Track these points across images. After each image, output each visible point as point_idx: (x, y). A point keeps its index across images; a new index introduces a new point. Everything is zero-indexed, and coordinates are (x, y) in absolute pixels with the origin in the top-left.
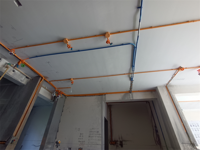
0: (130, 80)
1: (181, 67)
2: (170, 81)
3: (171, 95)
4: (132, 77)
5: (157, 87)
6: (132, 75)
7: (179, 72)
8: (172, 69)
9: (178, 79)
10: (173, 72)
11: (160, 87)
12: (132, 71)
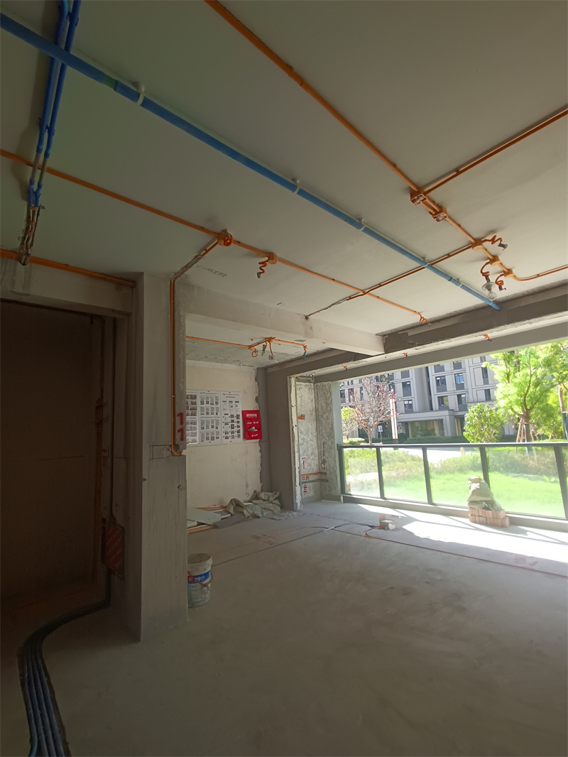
0: (23, 198)
1: (229, 232)
2: (187, 267)
3: (176, 314)
4: (35, 187)
5: (140, 275)
6: (34, 171)
7: (218, 245)
8: (204, 226)
9: (212, 271)
10: (203, 238)
11: (154, 276)
12: (39, 150)
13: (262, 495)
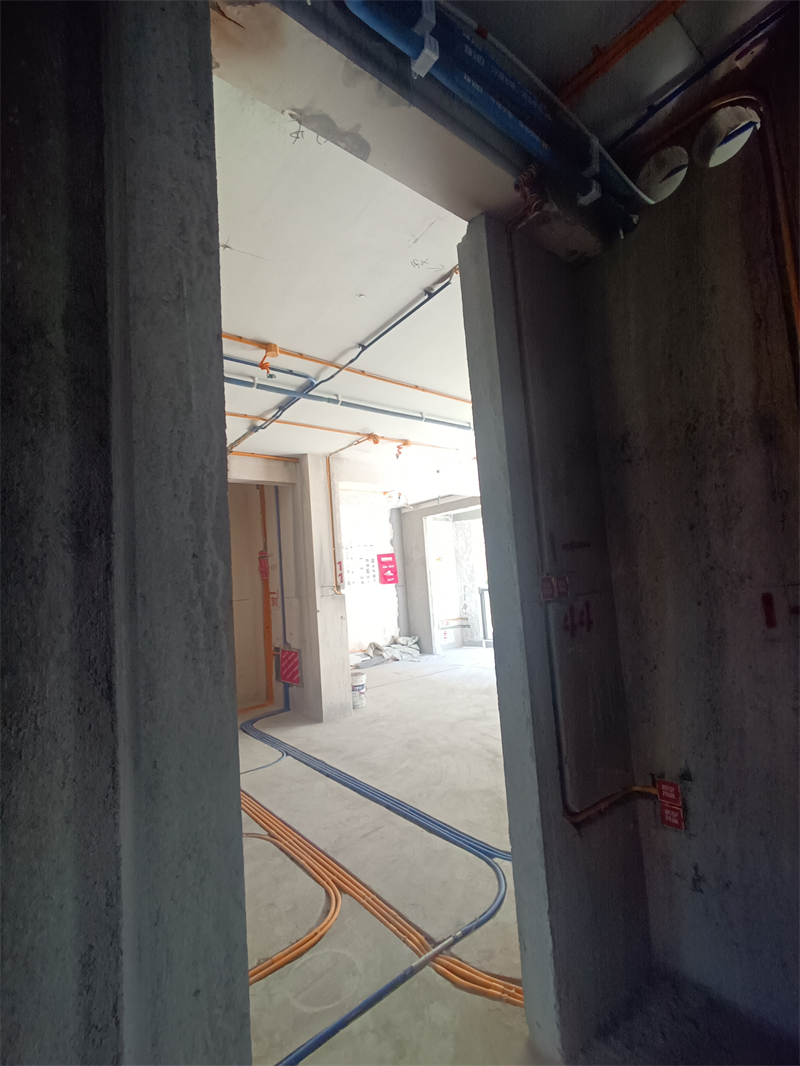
1: (376, 434)
2: (341, 450)
3: (332, 482)
5: (305, 455)
7: (367, 441)
11: (314, 455)
12: (274, 415)
13: (401, 640)
